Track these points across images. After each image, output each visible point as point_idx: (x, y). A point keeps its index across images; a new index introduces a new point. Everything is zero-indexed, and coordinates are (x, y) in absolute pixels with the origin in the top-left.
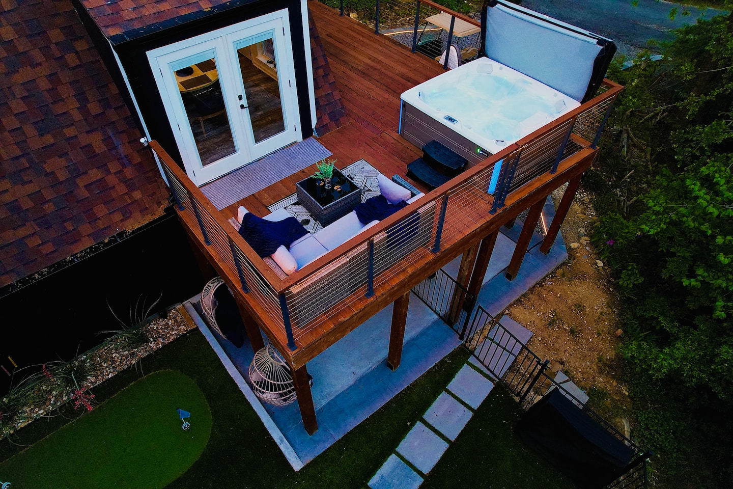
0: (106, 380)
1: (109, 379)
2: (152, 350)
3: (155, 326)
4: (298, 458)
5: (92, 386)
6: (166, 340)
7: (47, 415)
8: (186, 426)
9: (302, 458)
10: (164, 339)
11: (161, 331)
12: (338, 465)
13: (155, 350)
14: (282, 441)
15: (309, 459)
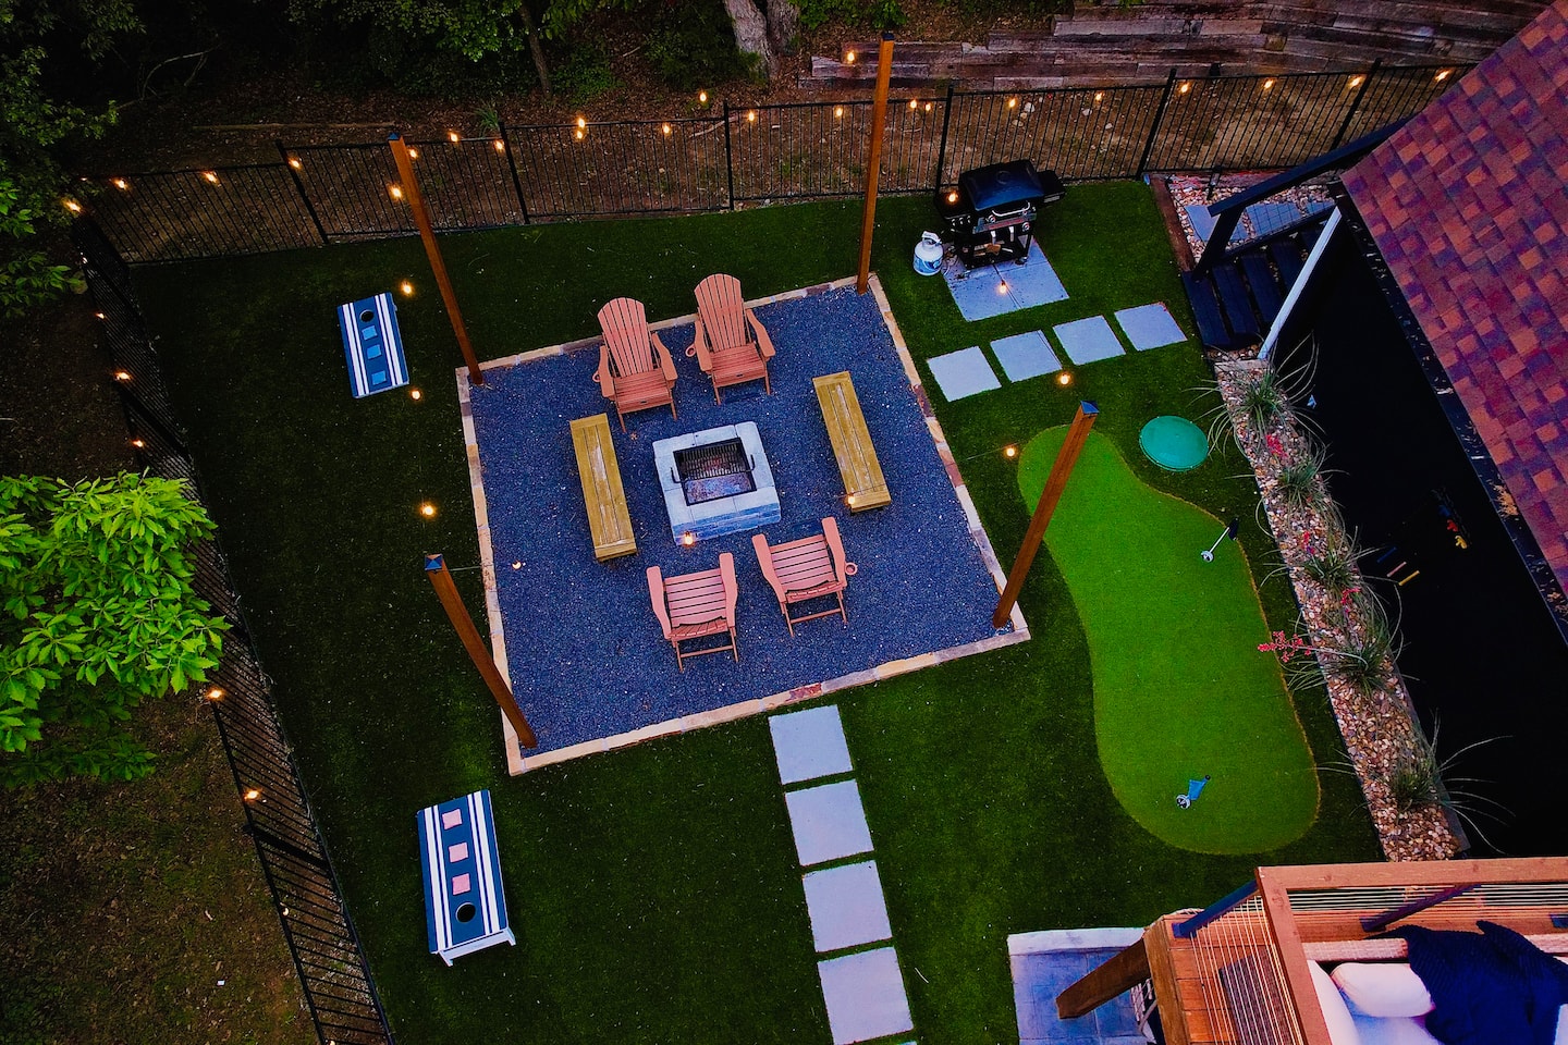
0: (1334, 715)
1: (1335, 719)
2: (1374, 808)
3: (1435, 835)
4: (1029, 951)
5: (1331, 691)
6: (1392, 843)
7: (1302, 619)
8: (1183, 803)
9: (1024, 958)
10: (1394, 838)
11: (1420, 841)
12: (977, 1013)
13: (1373, 814)
14: (1073, 940)
15: (1017, 971)
